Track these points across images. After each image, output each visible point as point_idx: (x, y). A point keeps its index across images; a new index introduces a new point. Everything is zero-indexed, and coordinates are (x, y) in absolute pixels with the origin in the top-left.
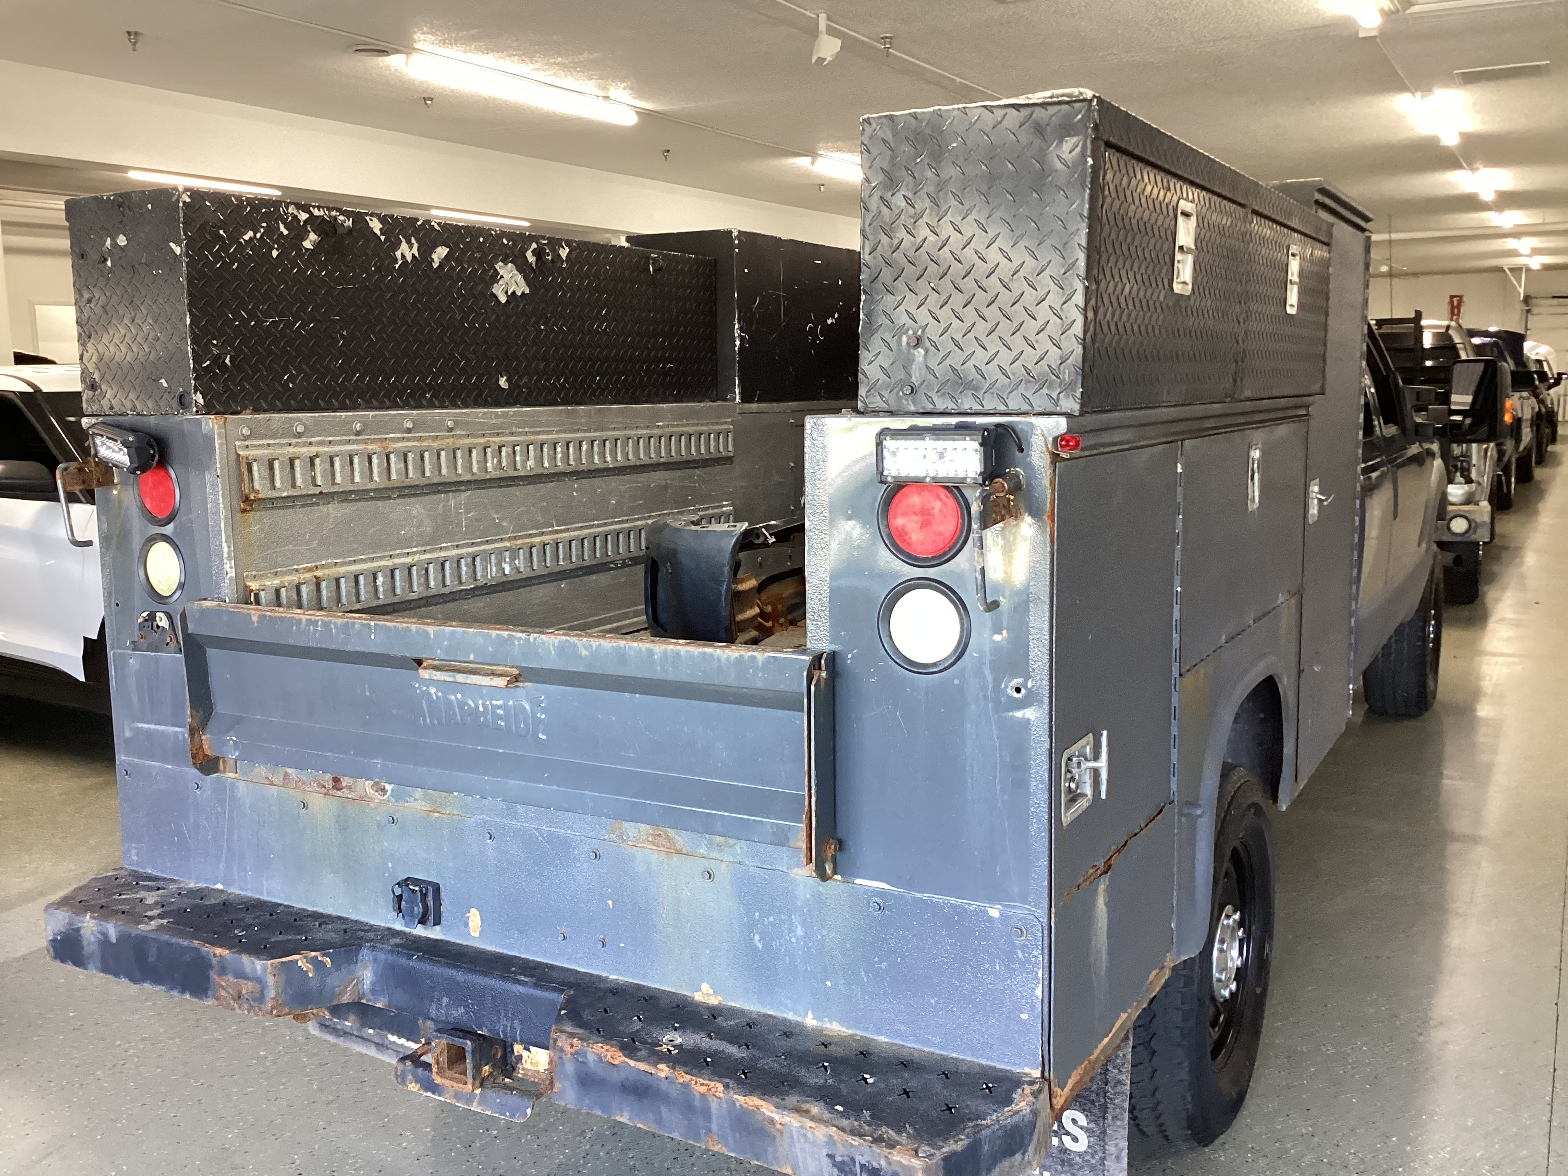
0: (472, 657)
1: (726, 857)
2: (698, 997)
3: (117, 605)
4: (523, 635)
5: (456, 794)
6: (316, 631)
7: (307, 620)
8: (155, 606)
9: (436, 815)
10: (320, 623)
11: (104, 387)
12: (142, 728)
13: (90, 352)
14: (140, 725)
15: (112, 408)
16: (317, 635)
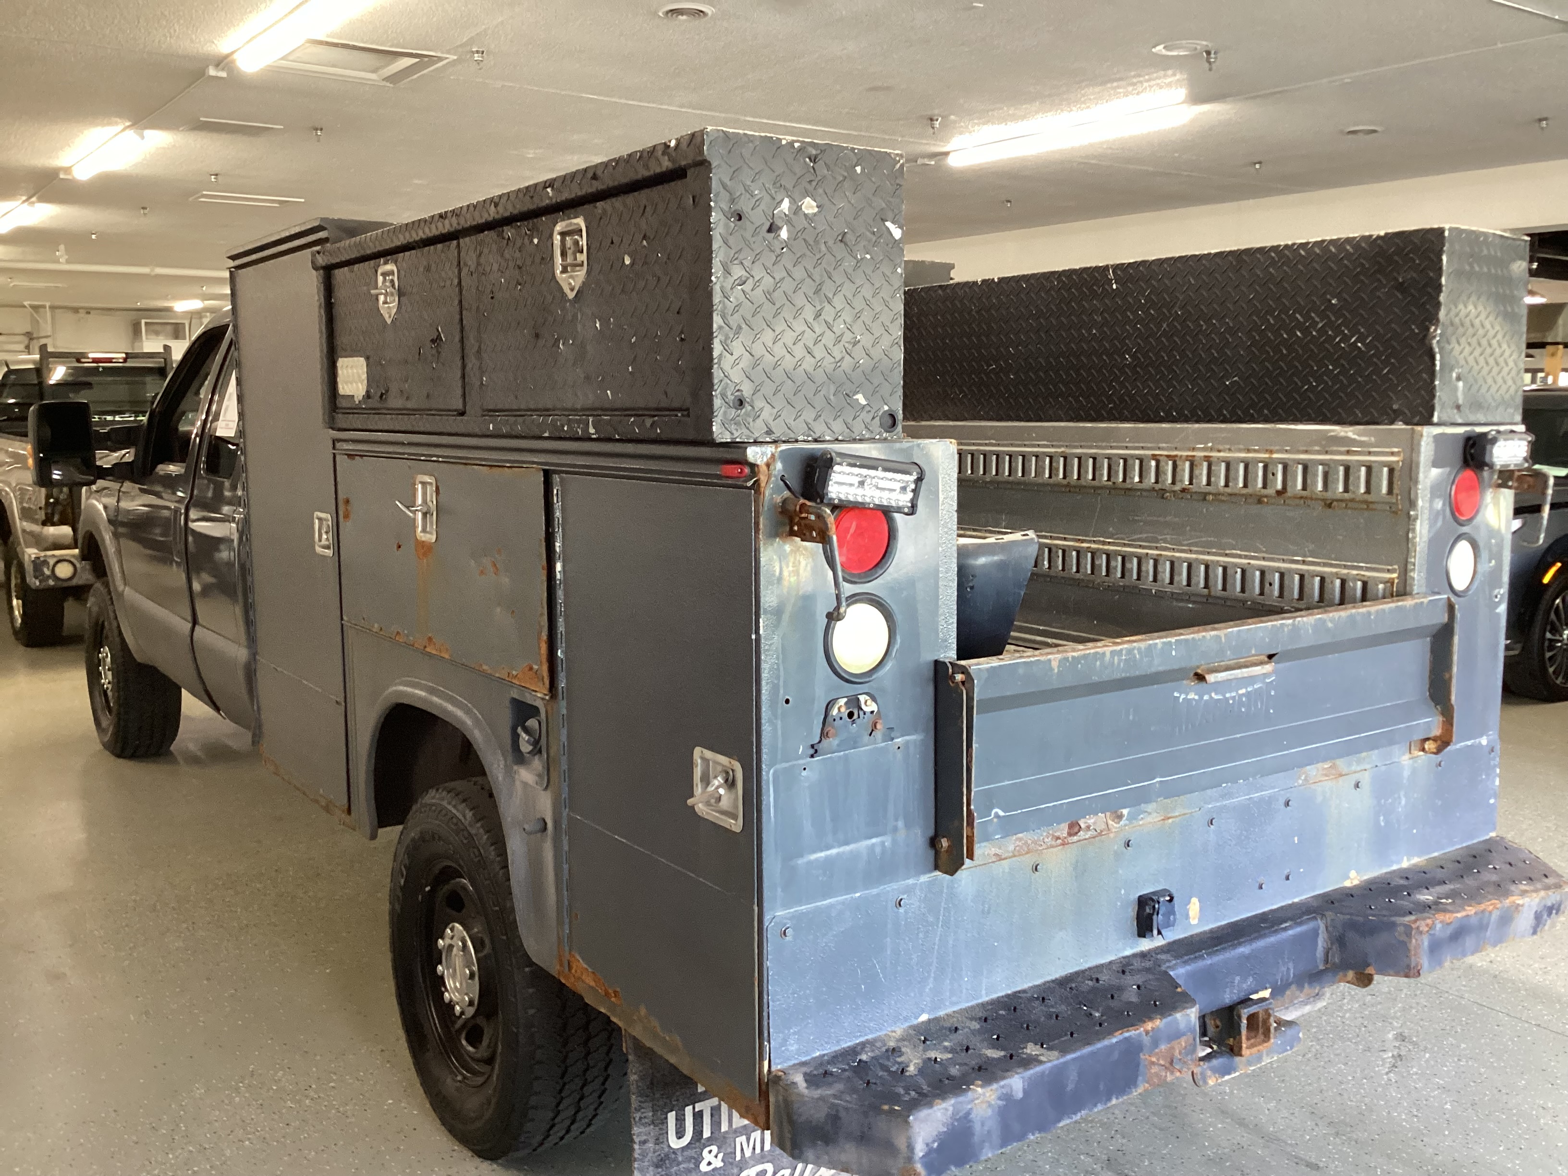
0: (1253, 652)
1: (1367, 766)
2: (1348, 884)
3: (787, 701)
4: (1290, 621)
5: (1224, 785)
6: (1120, 661)
7: (1112, 652)
8: (851, 690)
9: (1170, 821)
10: (1124, 652)
11: (759, 403)
12: (817, 860)
13: (736, 354)
14: (813, 857)
15: (769, 432)
16: (1122, 665)
